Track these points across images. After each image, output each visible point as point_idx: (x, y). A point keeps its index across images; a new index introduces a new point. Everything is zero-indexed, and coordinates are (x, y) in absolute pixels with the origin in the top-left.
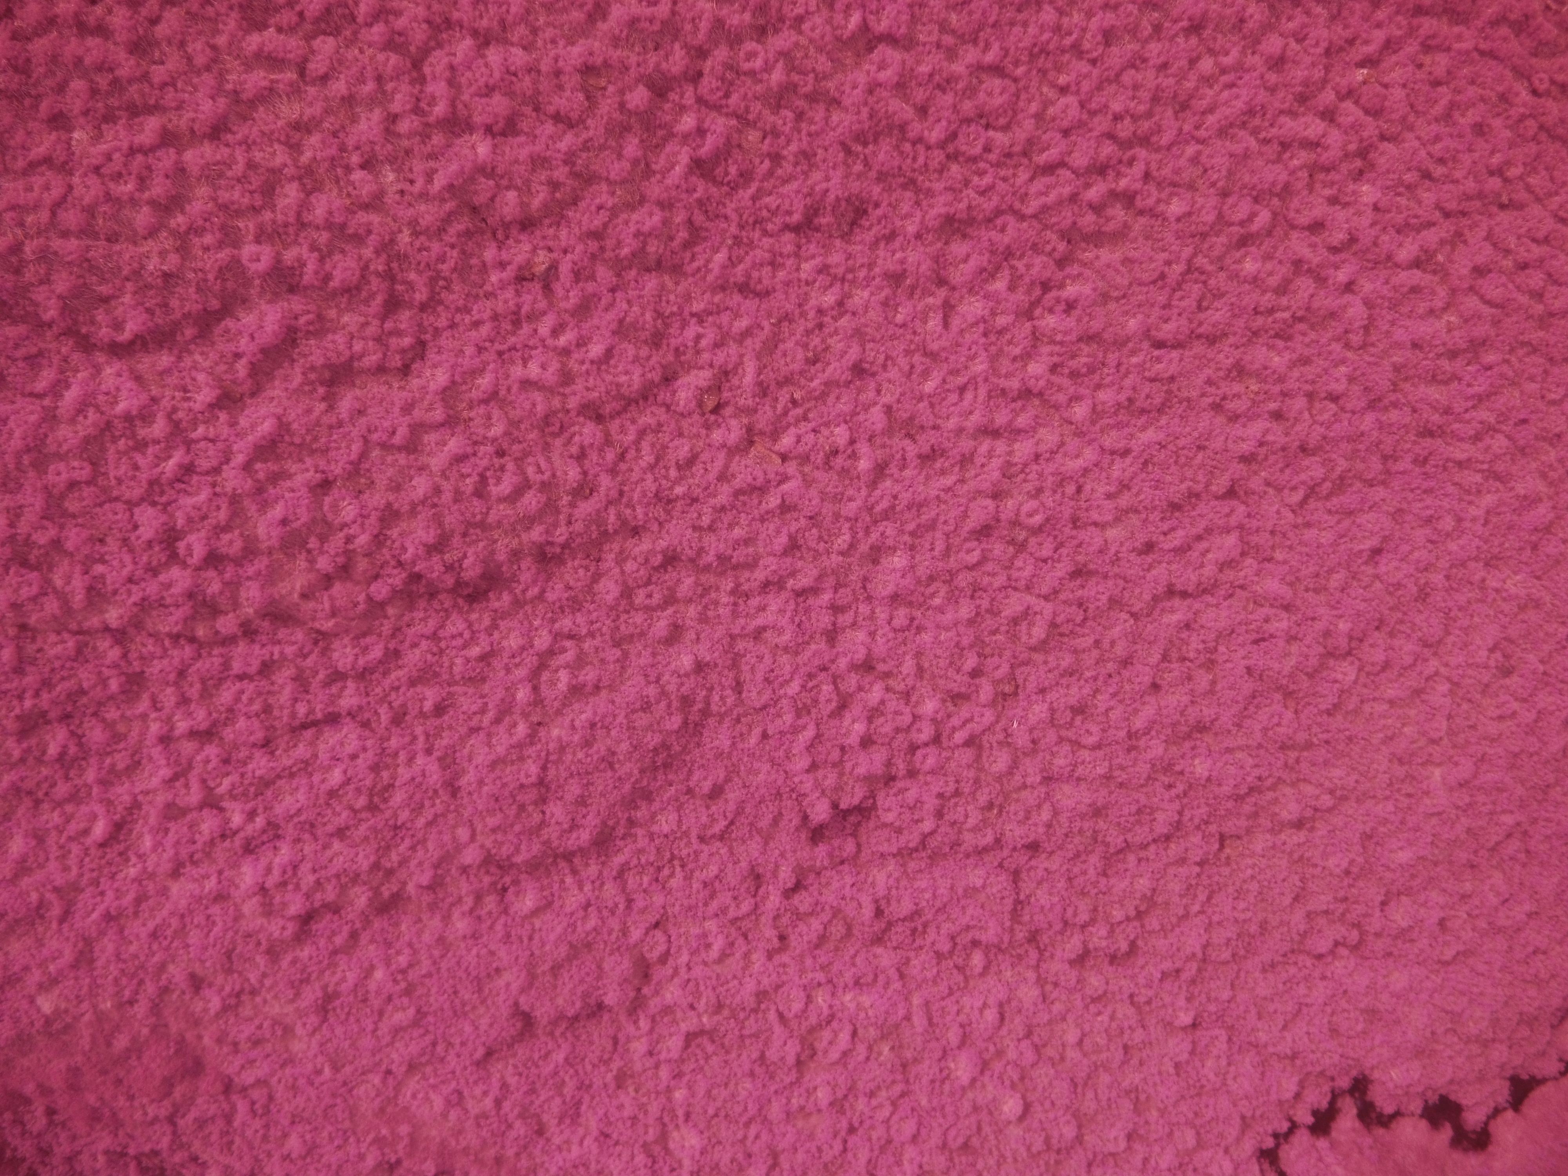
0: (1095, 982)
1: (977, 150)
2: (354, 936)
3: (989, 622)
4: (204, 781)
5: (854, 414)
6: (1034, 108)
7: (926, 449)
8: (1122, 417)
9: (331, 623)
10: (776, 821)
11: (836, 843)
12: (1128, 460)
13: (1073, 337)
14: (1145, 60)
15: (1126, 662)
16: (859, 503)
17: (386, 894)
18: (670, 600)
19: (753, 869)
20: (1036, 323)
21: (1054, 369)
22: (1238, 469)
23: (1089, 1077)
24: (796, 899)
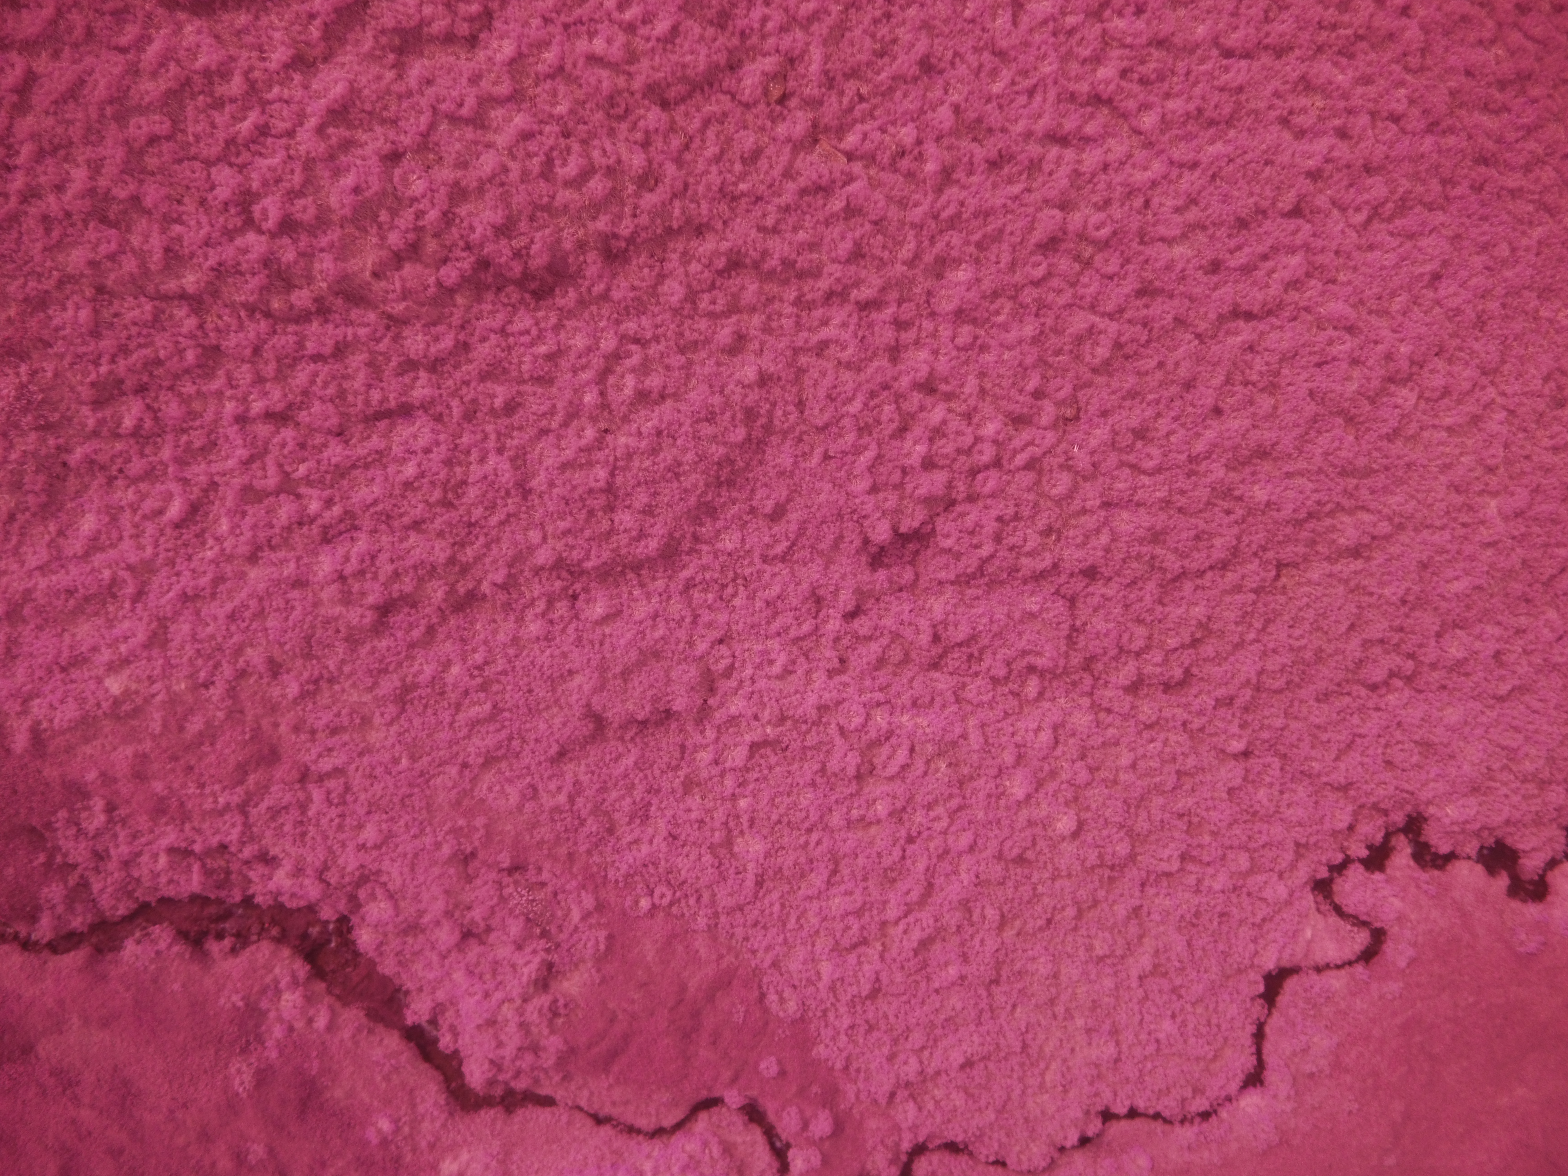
0: (1147, 710)
2: (431, 630)
3: (1054, 341)
4: (280, 466)
5: (922, 112)
7: (993, 154)
8: (1191, 128)
9: (402, 306)
10: (835, 546)
11: (895, 570)
12: (1197, 173)
13: (1144, 40)
15: (1189, 385)
16: (925, 208)
17: (462, 591)
18: (733, 309)
19: (813, 593)
20: (1107, 25)
21: (1124, 73)
22: (1305, 185)
23: (1142, 799)
24: (856, 624)
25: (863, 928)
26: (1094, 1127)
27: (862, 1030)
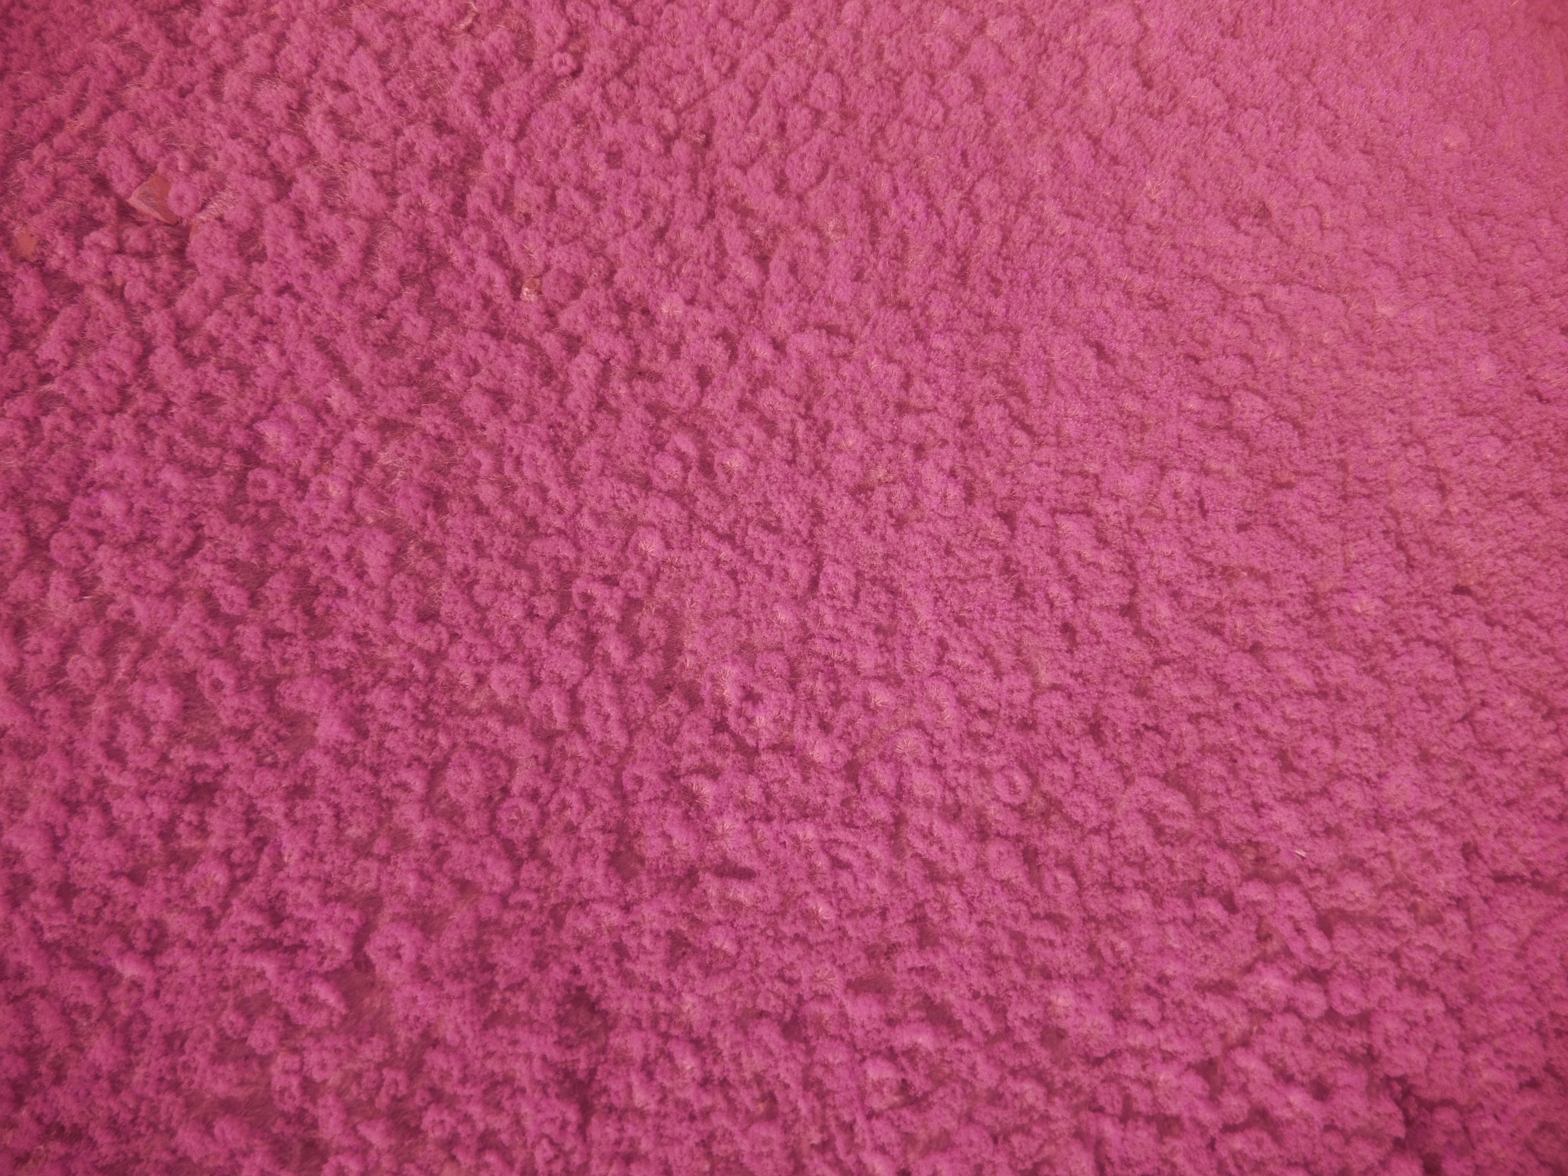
1: (531, 811)
3: (1158, 871)
5: (853, 1046)
6: (494, 724)
7: (911, 933)
8: (896, 642)
12: (952, 643)
13: (789, 697)
14: (466, 570)
15: (1221, 685)
16: (979, 1058)
20: (763, 744)
21: (825, 728)
22: (981, 508)
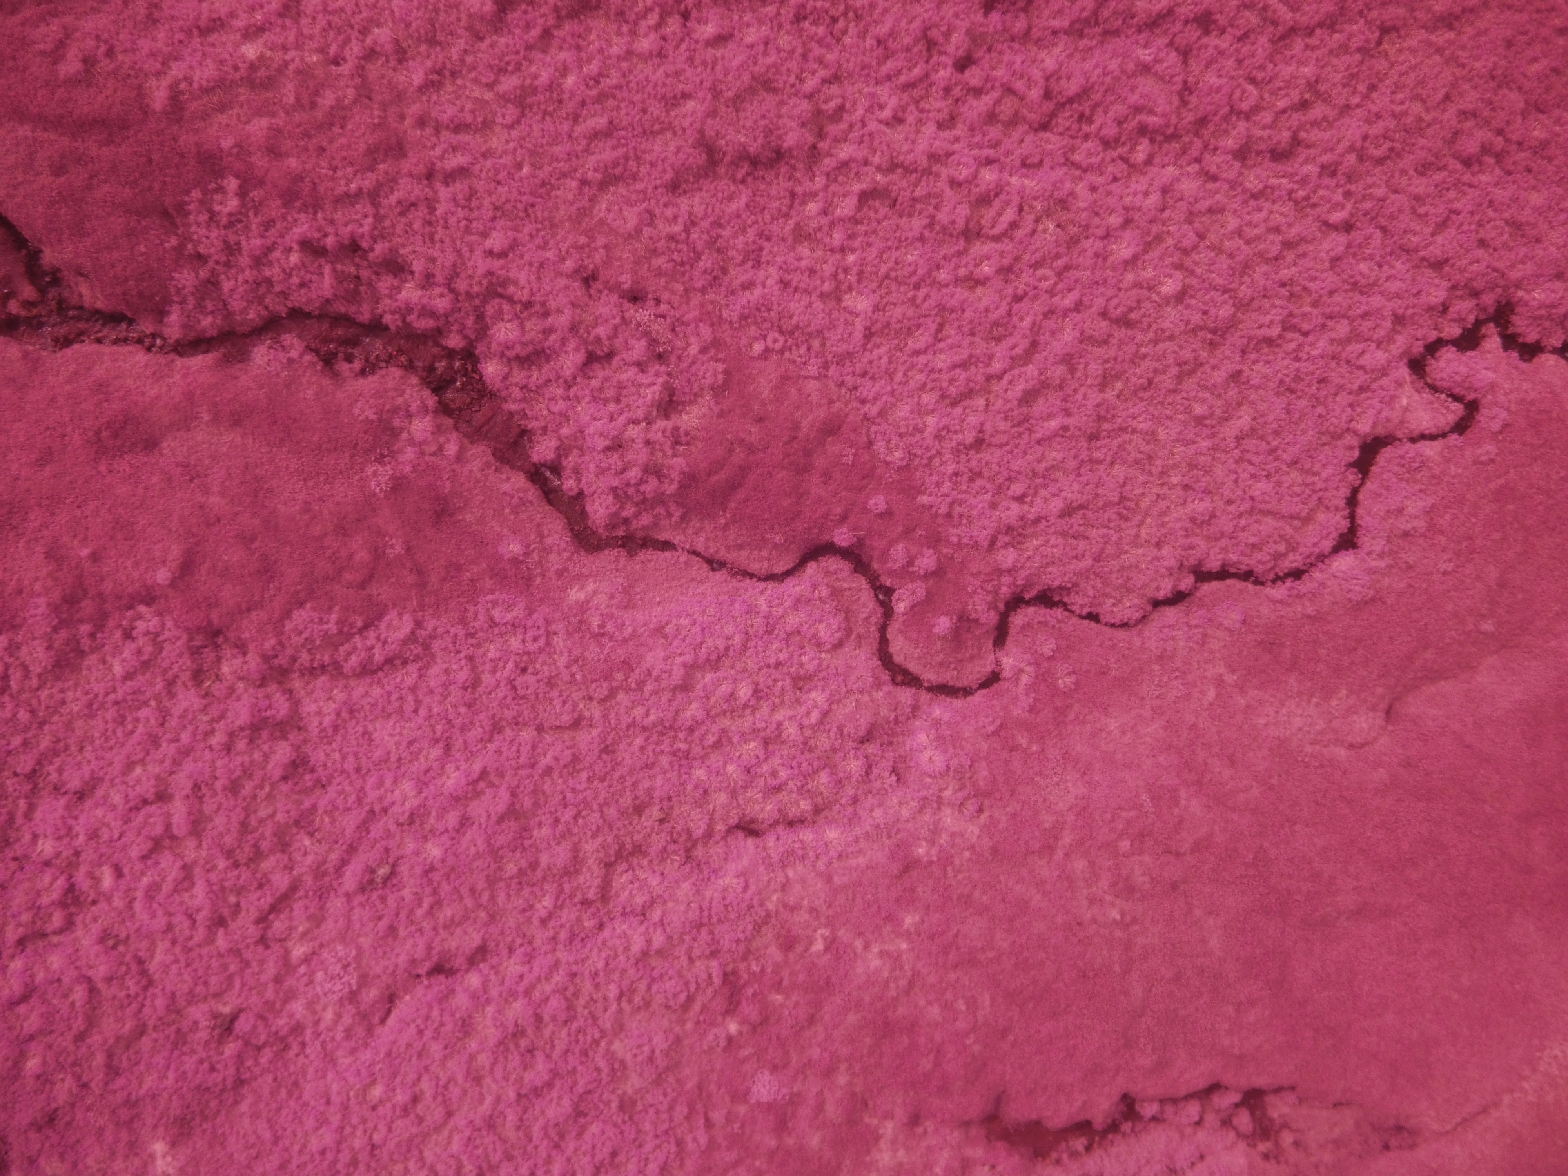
0: (1254, 179)
11: (1008, 16)
19: (925, 33)
23: (1247, 265)
24: (967, 74)
25: (969, 380)
26: (1187, 582)
27: (965, 477)
